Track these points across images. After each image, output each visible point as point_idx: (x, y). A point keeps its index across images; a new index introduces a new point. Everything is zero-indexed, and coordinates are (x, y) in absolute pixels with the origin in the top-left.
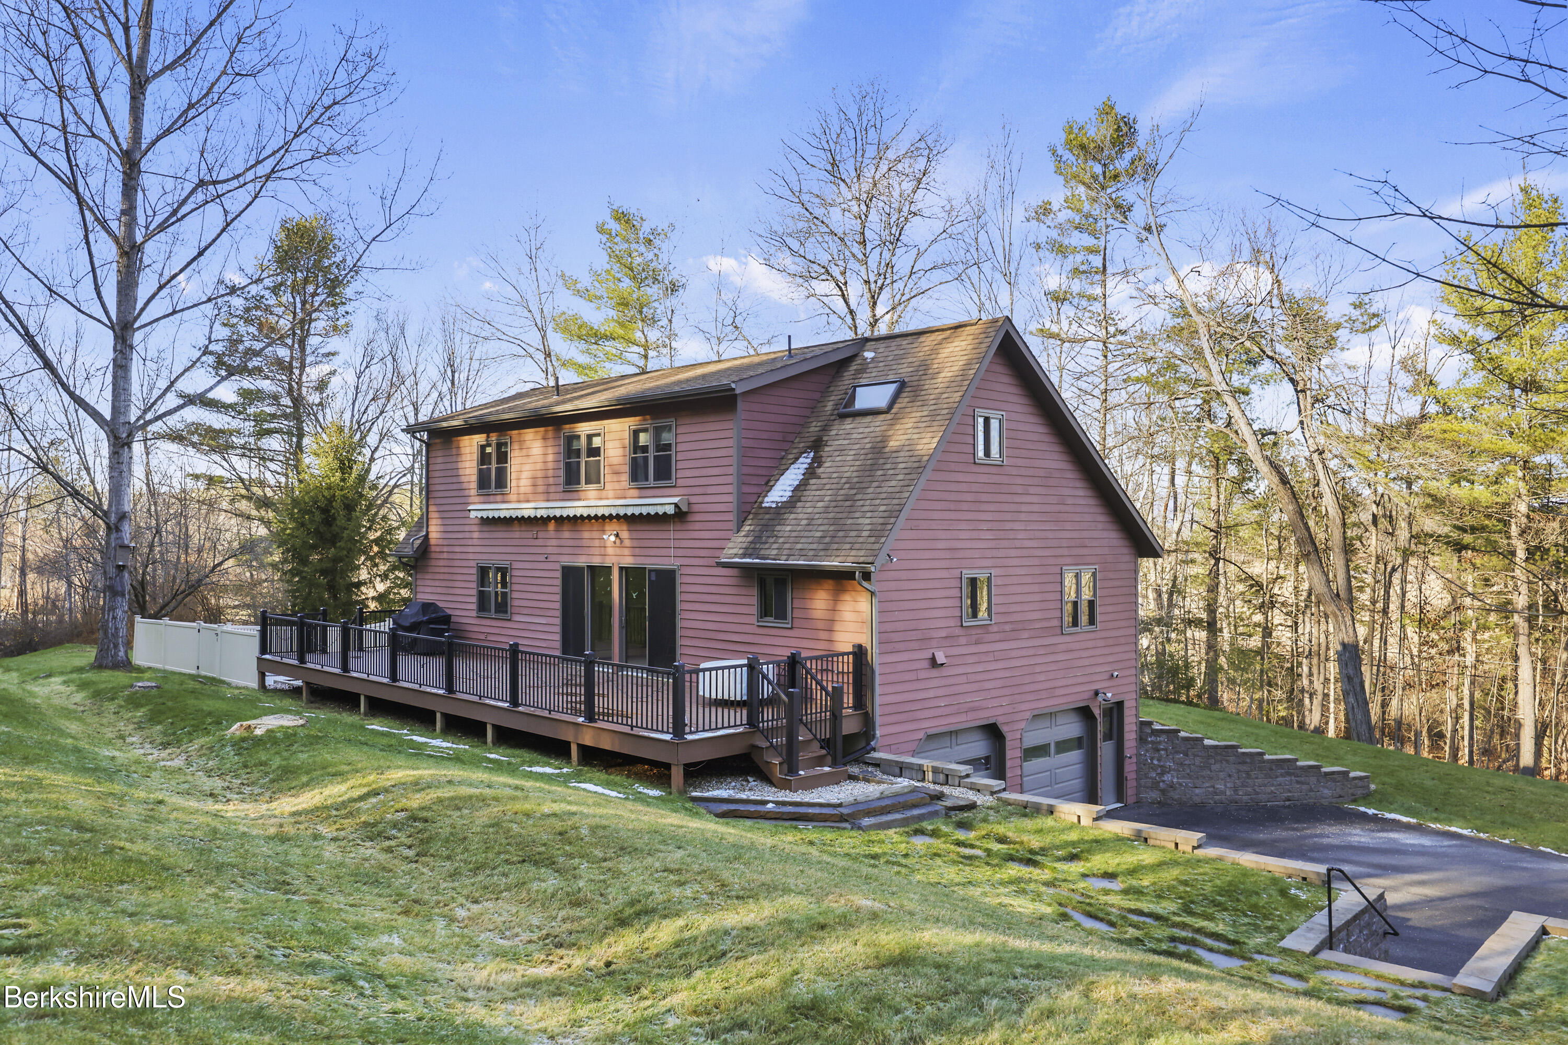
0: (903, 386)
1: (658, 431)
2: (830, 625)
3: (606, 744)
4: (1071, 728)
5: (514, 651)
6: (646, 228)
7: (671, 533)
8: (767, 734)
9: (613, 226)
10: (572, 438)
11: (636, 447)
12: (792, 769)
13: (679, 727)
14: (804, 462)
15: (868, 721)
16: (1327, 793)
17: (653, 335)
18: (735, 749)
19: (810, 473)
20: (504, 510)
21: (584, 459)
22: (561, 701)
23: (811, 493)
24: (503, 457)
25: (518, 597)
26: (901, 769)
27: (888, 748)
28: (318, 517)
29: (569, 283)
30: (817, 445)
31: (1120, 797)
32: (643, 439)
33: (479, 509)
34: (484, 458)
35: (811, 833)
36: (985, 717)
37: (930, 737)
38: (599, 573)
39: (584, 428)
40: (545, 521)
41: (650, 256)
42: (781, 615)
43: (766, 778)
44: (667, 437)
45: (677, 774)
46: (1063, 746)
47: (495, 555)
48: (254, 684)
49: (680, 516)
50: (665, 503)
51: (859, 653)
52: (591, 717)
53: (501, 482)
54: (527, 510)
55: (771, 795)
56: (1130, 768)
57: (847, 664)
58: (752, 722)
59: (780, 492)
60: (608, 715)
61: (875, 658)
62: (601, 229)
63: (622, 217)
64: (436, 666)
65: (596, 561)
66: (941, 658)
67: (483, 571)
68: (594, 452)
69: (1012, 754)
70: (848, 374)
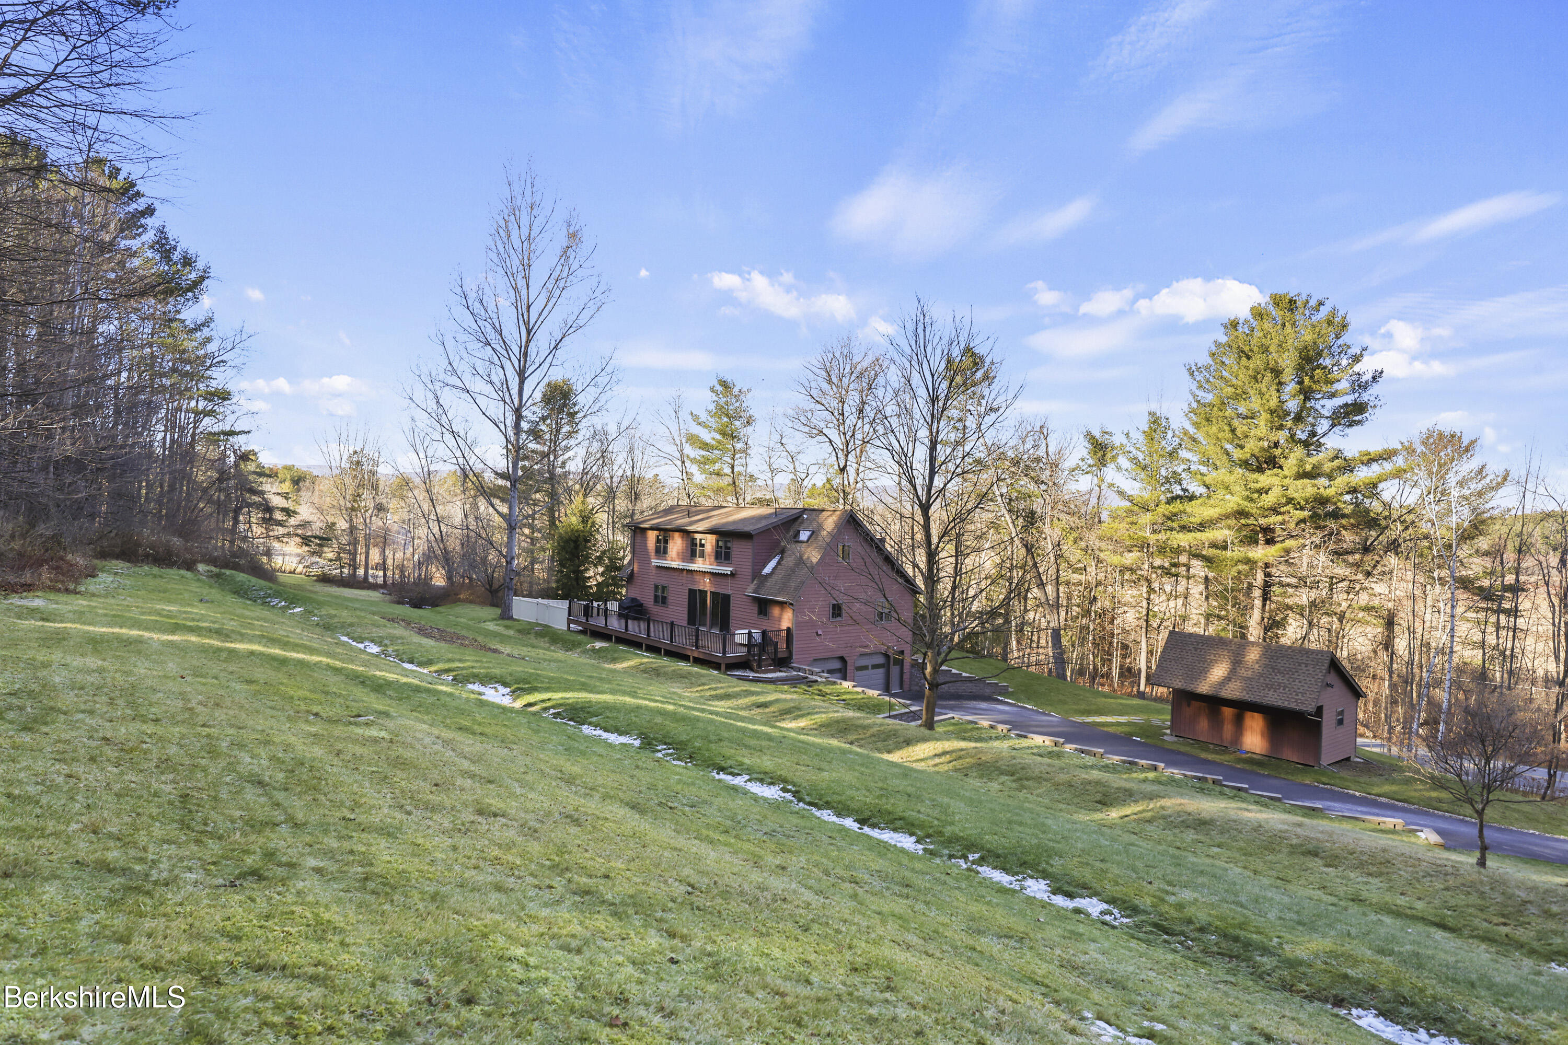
0: (813, 532)
1: (726, 542)
2: (780, 620)
3: (701, 657)
4: (880, 660)
5: (672, 624)
6: (736, 391)
7: (729, 581)
8: (754, 656)
9: (719, 388)
10: (694, 539)
11: (718, 546)
12: (759, 666)
13: (724, 652)
14: (777, 558)
15: (791, 653)
16: (988, 691)
17: (739, 446)
18: (743, 660)
19: (779, 563)
20: (666, 563)
21: (698, 548)
22: (688, 642)
23: (777, 571)
24: (666, 542)
25: (671, 599)
26: (799, 670)
27: (798, 663)
28: (572, 545)
29: (695, 418)
30: (782, 552)
31: (901, 687)
32: (721, 544)
33: (656, 562)
34: (658, 541)
35: (761, 685)
36: (839, 654)
37: (815, 660)
38: (703, 593)
39: (698, 536)
40: (683, 570)
41: (737, 404)
42: (765, 615)
43: (752, 670)
44: (729, 545)
45: (723, 667)
46: (875, 667)
47: (662, 581)
48: (565, 628)
49: (732, 575)
50: (727, 570)
51: (788, 629)
52: (697, 647)
53: (665, 551)
54: (675, 564)
55: (752, 675)
56: (906, 677)
57: (784, 634)
58: (749, 651)
59: (768, 570)
60: (703, 647)
61: (794, 633)
62: (712, 390)
63: (724, 384)
64: (644, 625)
65: (701, 588)
66: (820, 632)
67: (656, 587)
68: (702, 545)
69: (850, 668)
70: (795, 526)
